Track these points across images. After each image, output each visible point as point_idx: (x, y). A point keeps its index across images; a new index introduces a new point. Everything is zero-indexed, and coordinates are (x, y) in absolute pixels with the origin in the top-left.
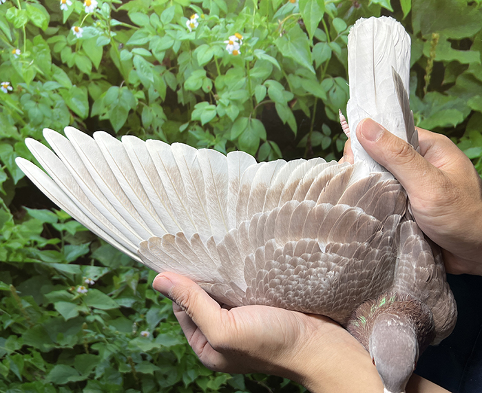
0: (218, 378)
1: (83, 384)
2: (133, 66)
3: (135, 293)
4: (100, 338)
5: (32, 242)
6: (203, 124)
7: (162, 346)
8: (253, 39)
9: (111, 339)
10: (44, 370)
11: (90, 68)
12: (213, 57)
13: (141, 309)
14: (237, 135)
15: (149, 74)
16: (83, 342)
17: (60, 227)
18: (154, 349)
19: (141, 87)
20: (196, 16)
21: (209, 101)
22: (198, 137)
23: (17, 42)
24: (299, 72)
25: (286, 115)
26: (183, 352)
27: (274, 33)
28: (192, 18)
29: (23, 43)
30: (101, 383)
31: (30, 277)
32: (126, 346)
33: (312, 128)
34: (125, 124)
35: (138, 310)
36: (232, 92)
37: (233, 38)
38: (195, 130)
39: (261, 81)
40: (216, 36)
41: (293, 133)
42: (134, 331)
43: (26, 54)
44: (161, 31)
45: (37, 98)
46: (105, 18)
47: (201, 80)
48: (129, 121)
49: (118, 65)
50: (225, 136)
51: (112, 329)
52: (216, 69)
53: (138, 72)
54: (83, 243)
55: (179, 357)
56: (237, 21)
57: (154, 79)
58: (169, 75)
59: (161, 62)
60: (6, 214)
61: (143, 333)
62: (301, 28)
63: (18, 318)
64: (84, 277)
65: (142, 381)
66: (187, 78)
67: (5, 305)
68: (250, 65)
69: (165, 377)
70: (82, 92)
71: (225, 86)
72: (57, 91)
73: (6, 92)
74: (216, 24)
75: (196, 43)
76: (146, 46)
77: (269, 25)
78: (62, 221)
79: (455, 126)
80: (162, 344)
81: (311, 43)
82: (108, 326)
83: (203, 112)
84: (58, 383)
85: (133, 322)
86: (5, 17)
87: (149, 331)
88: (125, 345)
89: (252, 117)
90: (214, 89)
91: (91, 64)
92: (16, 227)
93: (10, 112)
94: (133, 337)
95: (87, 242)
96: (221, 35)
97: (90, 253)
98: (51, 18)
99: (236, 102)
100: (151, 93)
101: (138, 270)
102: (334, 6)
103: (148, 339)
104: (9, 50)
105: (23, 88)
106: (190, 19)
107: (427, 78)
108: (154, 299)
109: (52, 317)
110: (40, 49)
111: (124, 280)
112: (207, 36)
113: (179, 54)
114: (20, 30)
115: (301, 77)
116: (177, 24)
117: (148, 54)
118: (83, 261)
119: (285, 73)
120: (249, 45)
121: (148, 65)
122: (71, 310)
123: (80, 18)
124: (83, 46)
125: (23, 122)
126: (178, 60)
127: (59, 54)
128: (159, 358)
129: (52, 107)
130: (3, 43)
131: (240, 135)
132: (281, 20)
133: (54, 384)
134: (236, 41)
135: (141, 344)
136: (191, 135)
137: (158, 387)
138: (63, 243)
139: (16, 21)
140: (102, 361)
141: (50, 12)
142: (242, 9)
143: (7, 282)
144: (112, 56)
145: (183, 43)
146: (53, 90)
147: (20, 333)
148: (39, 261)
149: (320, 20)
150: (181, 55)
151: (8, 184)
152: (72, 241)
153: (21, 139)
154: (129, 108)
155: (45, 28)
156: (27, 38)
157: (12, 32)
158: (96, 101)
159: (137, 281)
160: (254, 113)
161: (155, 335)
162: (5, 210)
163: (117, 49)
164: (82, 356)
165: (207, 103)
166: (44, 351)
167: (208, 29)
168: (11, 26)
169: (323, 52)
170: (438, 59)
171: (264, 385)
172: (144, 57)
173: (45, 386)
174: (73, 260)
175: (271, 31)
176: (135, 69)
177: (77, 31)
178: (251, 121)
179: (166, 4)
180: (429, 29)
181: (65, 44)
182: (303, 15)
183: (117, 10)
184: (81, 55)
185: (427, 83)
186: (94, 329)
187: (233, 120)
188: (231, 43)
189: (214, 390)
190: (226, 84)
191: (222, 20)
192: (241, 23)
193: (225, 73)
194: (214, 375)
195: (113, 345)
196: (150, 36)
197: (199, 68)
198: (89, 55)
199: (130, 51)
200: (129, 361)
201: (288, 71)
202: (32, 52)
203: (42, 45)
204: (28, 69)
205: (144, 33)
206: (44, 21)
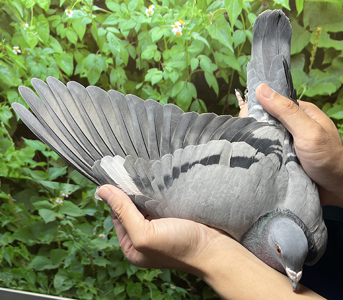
0: (152, 272)
1: (55, 271)
2: (107, 40)
3: (97, 205)
4: (69, 237)
5: (27, 164)
6: (153, 84)
7: (113, 246)
8: (191, 24)
9: (77, 239)
10: (28, 259)
11: (76, 40)
12: (163, 36)
13: (100, 217)
14: (177, 94)
15: (117, 46)
16: (57, 240)
17: (47, 154)
18: (108, 248)
19: (111, 55)
20: (152, 7)
21: (158, 68)
22: (149, 93)
23: (26, 18)
24: (222, 50)
25: (211, 81)
27: (206, 21)
28: (150, 7)
29: (31, 19)
30: (68, 271)
31: (22, 189)
32: (88, 245)
33: (229, 92)
34: (98, 81)
35: (98, 218)
36: (175, 61)
37: (178, 24)
38: (147, 88)
39: (196, 56)
40: (166, 21)
41: (215, 94)
42: (94, 234)
43: (32, 27)
44: (127, 15)
45: (37, 59)
46: (89, 4)
47: (153, 52)
48: (101, 79)
49: (96, 39)
50: (168, 94)
51: (79, 231)
52: (164, 45)
53: (110, 44)
54: (63, 167)
56: (181, 11)
57: (121, 50)
58: (131, 47)
59: (126, 38)
60: (10, 142)
61: (101, 235)
62: (226, 19)
63: (12, 219)
64: (62, 192)
65: (97, 271)
66: (144, 50)
67: (4, 209)
68: (189, 43)
69: (114, 269)
70: (69, 57)
71: (170, 58)
72: (52, 55)
73: (16, 53)
74: (166, 13)
75: (151, 25)
76: (116, 26)
77: (203, 16)
78: (49, 150)
79: (330, 95)
80: (114, 244)
81: (232, 30)
82: (76, 229)
83: (154, 76)
84: (37, 270)
85: (94, 226)
87: (105, 234)
88: (87, 243)
89: (187, 81)
90: (162, 59)
91: (77, 37)
92: (16, 152)
93: (18, 68)
94: (93, 238)
95: (66, 166)
96: (170, 21)
97: (67, 174)
98: (51, 2)
99: (177, 69)
100: (118, 59)
102: (249, 4)
103: (104, 240)
104: (21, 23)
105: (28, 52)
106: (148, 8)
107: (312, 59)
109: (36, 220)
110: (42, 24)
111: (90, 196)
112: (159, 21)
113: (139, 33)
114: (29, 10)
115: (223, 54)
116: (139, 11)
117: (117, 32)
118: (62, 179)
119: (212, 50)
120: (188, 29)
121: (117, 40)
122: (50, 215)
123: (72, 4)
124: (73, 24)
125: (26, 76)
126: (138, 37)
127: (55, 29)
128: (111, 255)
129: (48, 66)
130: (17, 18)
131: (178, 94)
132: (212, 12)
133: (34, 270)
134: (180, 26)
135: (98, 244)
136: (144, 92)
137: (108, 277)
138: (48, 166)
139: (26, 3)
140: (69, 255)
142: (186, 2)
143: (6, 192)
144: (92, 32)
145: (143, 25)
146: (49, 54)
147: (13, 230)
148: (30, 178)
149: (239, 14)
150: (140, 34)
151: (13, 120)
152: (55, 165)
154: (102, 70)
155: (47, 10)
156: (33, 16)
157: (23, 11)
158: (78, 64)
160: (189, 78)
161: (109, 237)
162: (9, 139)
163: (96, 27)
164: (56, 251)
165: (156, 69)
166: (29, 245)
167: (161, 16)
168: (23, 7)
169: (240, 37)
170: (320, 46)
171: (185, 279)
172: (115, 34)
173: (28, 271)
174: (55, 178)
175: (204, 20)
176: (108, 42)
177: (69, 13)
178: (187, 84)
180: (315, 24)
181: (60, 21)
182: (228, 9)
184: (70, 30)
185: (312, 63)
186: (65, 231)
187: (174, 82)
188: (176, 27)
189: (148, 281)
190: (171, 56)
191: (171, 10)
192: (184, 13)
193: (170, 46)
194: (149, 270)
195: (78, 243)
196: (119, 19)
197: (152, 44)
198: (76, 31)
199: (105, 29)
200: (89, 256)
201: (215, 49)
202: (36, 26)
203: (44, 22)
204: (33, 38)
205: (116, 17)
206: (47, 4)
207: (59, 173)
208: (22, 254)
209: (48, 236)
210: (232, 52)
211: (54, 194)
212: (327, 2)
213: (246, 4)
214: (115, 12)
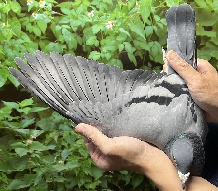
0: (95, 183)
2: (62, 33)
3: (56, 142)
4: (37, 165)
5: (5, 118)
7: (68, 168)
8: (119, 23)
9: (43, 165)
10: (7, 183)
11: (40, 34)
12: (100, 30)
13: (59, 150)
15: (69, 37)
16: (28, 168)
17: (20, 111)
18: (65, 170)
19: (65, 43)
21: (97, 51)
23: (4, 20)
25: (132, 58)
26: (79, 171)
27: (128, 21)
28: (91, 12)
29: (7, 20)
30: (37, 188)
31: (3, 136)
33: (143, 64)
35: (57, 151)
36: (108, 46)
37: (110, 22)
39: (122, 42)
40: (102, 21)
41: (135, 66)
42: (55, 161)
43: (8, 26)
44: (76, 17)
45: (12, 47)
46: (49, 10)
47: (94, 41)
49: (54, 33)
51: (44, 161)
52: (101, 36)
53: (64, 36)
54: (32, 118)
55: (77, 173)
56: (112, 14)
57: (71, 39)
58: (79, 38)
59: (75, 32)
61: (59, 162)
62: (140, 19)
64: (31, 135)
65: (57, 186)
66: (87, 40)
68: (117, 35)
69: (69, 183)
70: (36, 45)
71: (105, 44)
72: (23, 44)
74: (102, 15)
75: (93, 24)
76: (68, 24)
77: (126, 17)
78: (21, 108)
80: (69, 167)
81: (144, 26)
82: (42, 159)
83: (94, 55)
84: (14, 189)
85: (55, 157)
87: (62, 161)
88: (50, 168)
90: (100, 45)
91: (41, 32)
94: (54, 164)
96: (104, 21)
97: (35, 123)
98: (22, 9)
99: (110, 51)
100: (70, 46)
101: (58, 131)
102: (155, 10)
103: (62, 165)
105: (6, 42)
106: (90, 13)
108: (66, 145)
109: (13, 156)
110: (15, 24)
111: (51, 136)
112: (98, 21)
113: (84, 28)
114: (6, 14)
115: (139, 41)
116: (84, 14)
117: (69, 27)
118: (31, 127)
119: (132, 39)
120: (117, 25)
121: (69, 33)
122: (23, 152)
123: (37, 10)
124: (38, 23)
125: (4, 59)
126: (84, 31)
127: (25, 26)
128: (67, 174)
129: (20, 52)
132: (132, 15)
133: (12, 190)
134: (111, 24)
135: (58, 168)
137: (65, 188)
138: (21, 119)
139: (4, 9)
140: (38, 177)
141: (22, 6)
144: (52, 28)
145: (86, 23)
146: (21, 44)
148: (8, 128)
149: (149, 16)
152: (26, 117)
153: (3, 67)
155: (19, 14)
156: (9, 18)
157: (2, 15)
158: (42, 49)
159: (58, 137)
160: (118, 57)
161: (65, 162)
163: (54, 25)
164: (28, 175)
165: (96, 51)
166: (8, 173)
167: (99, 17)
168: (2, 12)
169: (150, 30)
170: (198, 34)
171: (117, 185)
172: (67, 29)
174: (26, 127)
175: (127, 20)
176: (62, 35)
177: (35, 16)
178: (116, 60)
179: (79, 5)
181: (28, 22)
182: (141, 13)
183: (55, 7)
184: (36, 27)
186: (35, 161)
187: (108, 60)
188: (109, 25)
189: (93, 189)
190: (106, 43)
191: (105, 14)
192: (114, 15)
193: (105, 37)
194: (93, 181)
195: (44, 169)
196: (70, 19)
197: (93, 35)
198: (40, 27)
199: (60, 26)
200: (52, 176)
201: (134, 38)
202: (11, 25)
203: (17, 22)
204: (9, 33)
205: (68, 18)
206: (19, 10)
207: (29, 123)
208: (3, 180)
209: (22, 166)
210: (145, 40)
211: (26, 137)
212: (202, 8)
213: (153, 10)
214: (67, 15)
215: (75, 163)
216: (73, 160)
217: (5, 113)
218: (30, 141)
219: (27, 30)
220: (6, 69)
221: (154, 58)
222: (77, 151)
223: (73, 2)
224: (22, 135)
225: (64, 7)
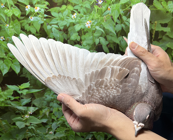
3: (48, 117)
4: (33, 135)
5: (8, 98)
7: (57, 137)
8: (95, 22)
9: (37, 135)
11: (36, 32)
12: (81, 29)
13: (50, 123)
15: (58, 34)
16: (26, 137)
17: (20, 92)
18: (54, 139)
20: (75, 14)
21: (79, 44)
23: (8, 22)
24: (111, 34)
25: (106, 49)
26: (65, 139)
27: (102, 21)
28: (74, 15)
29: (10, 22)
31: (6, 112)
32: (43, 138)
35: (48, 123)
36: (87, 41)
39: (98, 37)
40: (82, 21)
42: (47, 132)
43: (11, 26)
44: (63, 19)
46: (42, 14)
47: (76, 36)
49: (46, 31)
51: (38, 131)
52: (82, 33)
53: (54, 33)
54: (29, 98)
57: (59, 36)
58: (65, 35)
59: (62, 30)
61: (50, 132)
62: (112, 19)
64: (28, 111)
66: (71, 36)
68: (94, 32)
73: (2, 40)
74: (82, 17)
75: (75, 23)
76: (57, 24)
77: (101, 18)
78: (21, 90)
80: (57, 136)
81: (115, 24)
82: (36, 130)
85: (47, 128)
86: (4, 12)
87: (52, 131)
90: (81, 40)
91: (36, 30)
92: (2, 93)
93: (3, 48)
94: (46, 134)
96: (84, 21)
97: (31, 102)
98: (22, 13)
99: (89, 44)
101: (49, 108)
103: (52, 134)
104: (5, 25)
105: (9, 39)
106: (73, 15)
107: (153, 36)
108: (55, 119)
109: (14, 128)
110: (16, 25)
111: (44, 112)
112: (79, 21)
113: (69, 27)
114: (9, 17)
115: (111, 36)
116: (69, 16)
118: (28, 105)
119: (106, 34)
120: (94, 24)
121: (57, 31)
122: (22, 125)
123: (33, 14)
124: (33, 24)
125: (8, 52)
126: (68, 29)
127: (24, 27)
130: (2, 22)
132: (105, 16)
134: (89, 23)
135: (49, 137)
138: (21, 98)
139: (8, 14)
141: (21, 11)
142: (92, 12)
144: (44, 28)
145: (71, 23)
148: (10, 106)
149: (118, 16)
150: (70, 28)
152: (24, 97)
153: (7, 58)
155: (19, 17)
156: (12, 20)
157: (6, 18)
159: (49, 112)
160: (95, 49)
161: (55, 133)
163: (46, 25)
165: (78, 45)
167: (80, 18)
168: (6, 16)
169: (119, 27)
170: (157, 30)
172: (56, 28)
174: (24, 105)
176: (52, 32)
177: (31, 18)
178: (94, 51)
179: (65, 9)
180: (154, 20)
181: (27, 23)
182: (113, 15)
183: (47, 11)
184: (32, 27)
185: (153, 38)
186: (31, 132)
188: (88, 24)
190: (85, 38)
191: (85, 16)
192: (91, 17)
193: (85, 34)
195: (38, 138)
196: (58, 21)
197: (76, 32)
198: (35, 27)
199: (51, 26)
202: (13, 26)
203: (18, 23)
204: (12, 32)
205: (56, 19)
206: (19, 14)
207: (27, 101)
209: (21, 136)
210: (115, 35)
211: (25, 113)
212: (159, 10)
213: (121, 12)
214: (56, 17)
215: (62, 133)
216: (61, 130)
217: (8, 94)
218: (27, 116)
219: (25, 29)
220: (9, 59)
221: (123, 49)
222: (64, 123)
223: (60, 8)
224: (21, 111)
225: (54, 11)
